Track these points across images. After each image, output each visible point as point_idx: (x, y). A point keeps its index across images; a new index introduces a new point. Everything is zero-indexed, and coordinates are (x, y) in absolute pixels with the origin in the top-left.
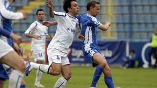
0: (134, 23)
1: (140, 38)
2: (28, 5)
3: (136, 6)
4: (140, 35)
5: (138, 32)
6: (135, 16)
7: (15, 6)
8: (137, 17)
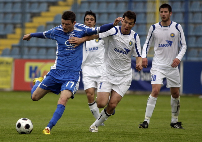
0: (191, 36)
1: (197, 57)
2: (48, 10)
3: (193, 13)
4: (199, 52)
5: (195, 48)
6: (192, 26)
7: (30, 13)
8: (195, 28)
